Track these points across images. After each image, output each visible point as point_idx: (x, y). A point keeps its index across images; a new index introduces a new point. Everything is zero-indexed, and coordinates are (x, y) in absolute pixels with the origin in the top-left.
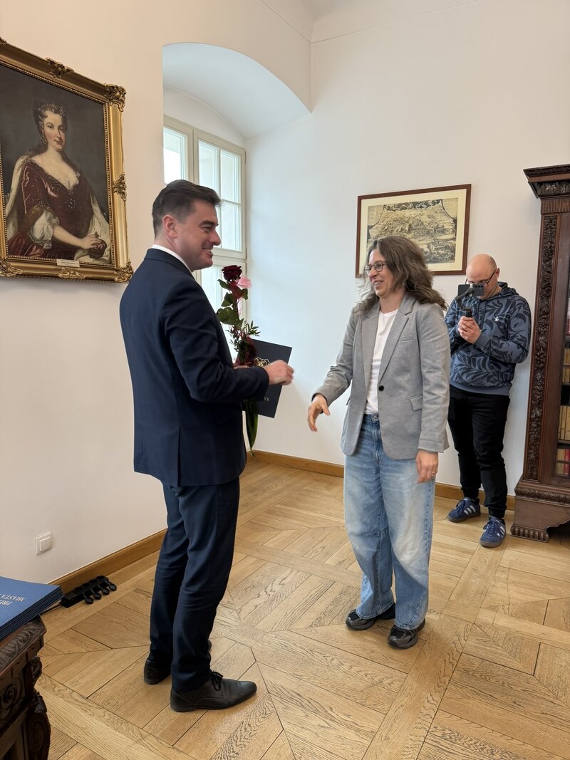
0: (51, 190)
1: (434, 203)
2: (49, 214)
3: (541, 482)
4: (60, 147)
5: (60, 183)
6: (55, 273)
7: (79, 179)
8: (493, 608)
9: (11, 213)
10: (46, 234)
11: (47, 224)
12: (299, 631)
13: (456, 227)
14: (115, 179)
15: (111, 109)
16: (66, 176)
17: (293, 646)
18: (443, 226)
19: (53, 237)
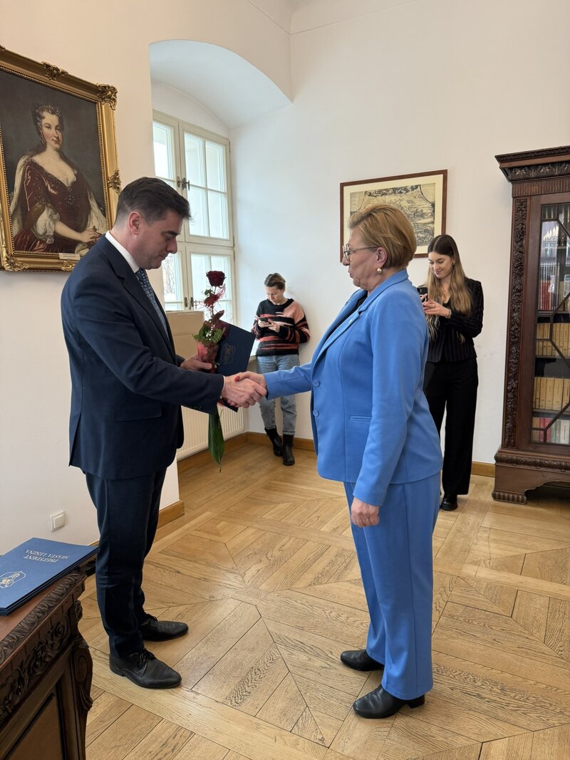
0: (52, 188)
1: (413, 188)
2: (50, 210)
3: (518, 449)
4: (57, 146)
5: (58, 180)
6: (58, 266)
7: (76, 175)
8: (476, 563)
9: (15, 210)
10: (49, 230)
11: (49, 220)
12: (299, 590)
13: (434, 211)
14: (110, 175)
15: (104, 107)
16: (65, 174)
17: (295, 603)
18: (422, 211)
19: (55, 233)
